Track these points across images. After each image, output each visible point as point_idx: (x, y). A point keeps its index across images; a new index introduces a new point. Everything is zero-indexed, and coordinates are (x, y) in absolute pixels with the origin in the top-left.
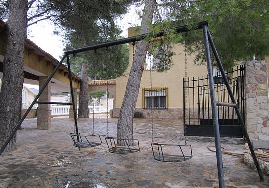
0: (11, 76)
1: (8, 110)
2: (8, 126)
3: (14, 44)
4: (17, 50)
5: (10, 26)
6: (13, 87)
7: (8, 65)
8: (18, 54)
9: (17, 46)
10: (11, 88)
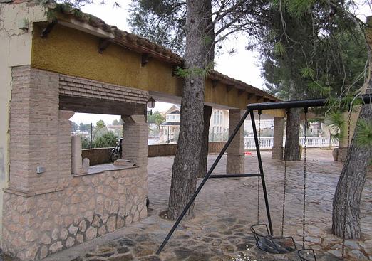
0: (189, 126)
1: (185, 169)
2: (185, 188)
3: (192, 85)
4: (195, 92)
5: (187, 62)
6: (190, 139)
7: (186, 111)
8: (197, 96)
9: (195, 87)
10: (188, 141)
